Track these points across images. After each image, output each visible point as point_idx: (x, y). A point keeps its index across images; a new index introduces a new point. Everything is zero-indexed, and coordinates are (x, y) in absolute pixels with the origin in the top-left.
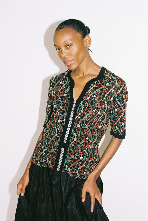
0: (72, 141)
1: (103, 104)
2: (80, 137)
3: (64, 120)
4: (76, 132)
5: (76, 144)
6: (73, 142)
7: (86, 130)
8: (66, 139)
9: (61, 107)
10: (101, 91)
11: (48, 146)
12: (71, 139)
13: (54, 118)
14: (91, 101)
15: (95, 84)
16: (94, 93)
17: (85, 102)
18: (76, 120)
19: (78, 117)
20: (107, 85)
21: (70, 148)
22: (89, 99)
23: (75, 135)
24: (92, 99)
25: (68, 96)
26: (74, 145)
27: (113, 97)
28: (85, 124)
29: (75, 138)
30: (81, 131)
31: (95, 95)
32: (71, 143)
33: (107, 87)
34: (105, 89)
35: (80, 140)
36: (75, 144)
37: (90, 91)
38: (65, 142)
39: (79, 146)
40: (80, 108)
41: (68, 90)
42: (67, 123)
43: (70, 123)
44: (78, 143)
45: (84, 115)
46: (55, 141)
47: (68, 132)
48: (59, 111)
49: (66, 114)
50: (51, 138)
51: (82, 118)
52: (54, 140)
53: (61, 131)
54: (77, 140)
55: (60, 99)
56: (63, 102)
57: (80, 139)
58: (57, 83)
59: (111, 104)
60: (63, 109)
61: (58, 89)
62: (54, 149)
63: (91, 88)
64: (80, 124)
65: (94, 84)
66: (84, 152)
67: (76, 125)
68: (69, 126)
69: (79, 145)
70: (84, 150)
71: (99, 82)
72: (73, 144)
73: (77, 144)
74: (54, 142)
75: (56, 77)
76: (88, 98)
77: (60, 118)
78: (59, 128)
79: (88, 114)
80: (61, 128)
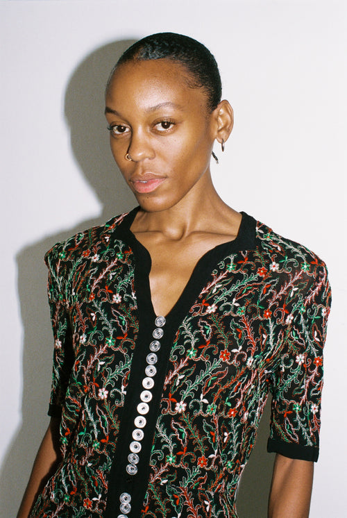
0: (158, 466)
1: (263, 332)
2: (188, 451)
3: (123, 387)
4: (174, 432)
5: (175, 475)
6: (162, 471)
7: (209, 423)
8: (134, 459)
9: (110, 342)
10: (255, 286)
11: (70, 489)
12: (155, 456)
13: (83, 383)
14: (223, 320)
15: (232, 264)
16: (230, 291)
17: (201, 321)
18: (168, 386)
19: (176, 376)
20: (274, 267)
21: (151, 493)
22: (214, 311)
23: (170, 442)
24: (226, 314)
25: (130, 300)
26: (165, 481)
27: (293, 312)
28: (206, 401)
29: (169, 453)
30: (190, 427)
31: (234, 300)
32: (154, 473)
33: (275, 274)
34: (267, 280)
35: (189, 461)
36: (170, 479)
37: (215, 285)
38: (132, 470)
39: (185, 484)
40: (181, 342)
41: (128, 280)
42: (133, 399)
43: (146, 396)
44: (182, 474)
45: (201, 366)
46: (95, 467)
47: (138, 435)
48: (101, 357)
49: (128, 365)
50: (79, 459)
51: (193, 379)
52: (89, 465)
53: (112, 431)
54: (177, 463)
55: (102, 312)
56: (114, 325)
57: (188, 459)
58: (79, 261)
59: (285, 335)
60: (116, 346)
61: (87, 278)
62: (95, 499)
63: (218, 275)
64: (187, 401)
65: (228, 261)
66: (206, 506)
67: (169, 404)
68: (143, 408)
69: (187, 482)
70: (205, 499)
71: (244, 256)
72: (163, 475)
73: (180, 479)
74: (90, 472)
75: (72, 242)
76: (212, 309)
77: (107, 381)
78: (103, 420)
79: (217, 364)
80: (109, 419)
